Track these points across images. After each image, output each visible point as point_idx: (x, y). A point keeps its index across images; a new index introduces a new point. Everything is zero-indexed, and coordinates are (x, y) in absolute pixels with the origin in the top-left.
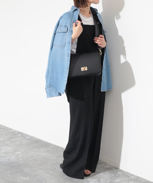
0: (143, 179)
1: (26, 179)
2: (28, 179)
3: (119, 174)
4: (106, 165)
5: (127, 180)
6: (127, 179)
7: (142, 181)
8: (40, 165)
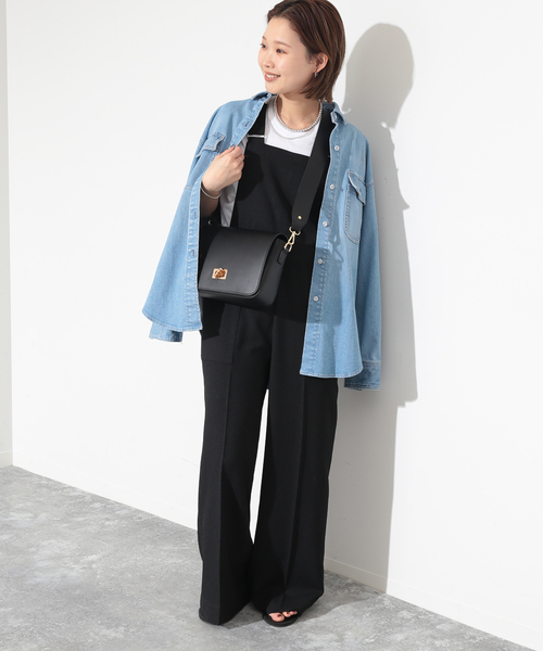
0: (479, 631)
1: (114, 635)
2: (120, 636)
3: (403, 618)
4: (363, 591)
5: (427, 637)
6: (430, 632)
7: (474, 638)
8: (160, 593)
